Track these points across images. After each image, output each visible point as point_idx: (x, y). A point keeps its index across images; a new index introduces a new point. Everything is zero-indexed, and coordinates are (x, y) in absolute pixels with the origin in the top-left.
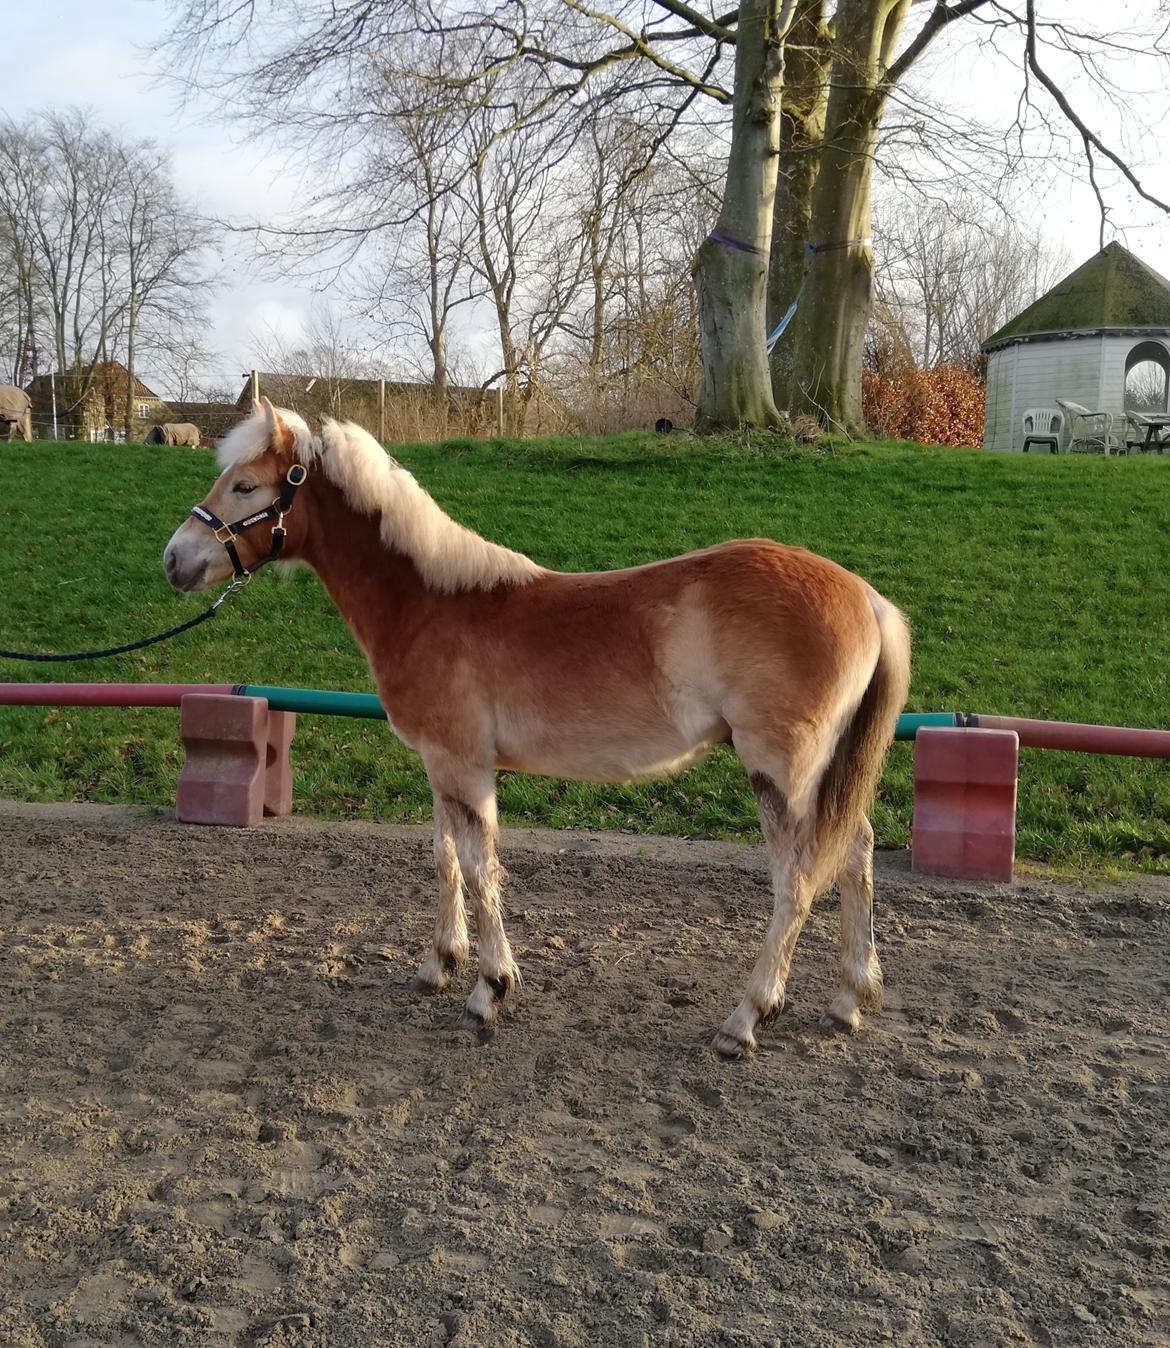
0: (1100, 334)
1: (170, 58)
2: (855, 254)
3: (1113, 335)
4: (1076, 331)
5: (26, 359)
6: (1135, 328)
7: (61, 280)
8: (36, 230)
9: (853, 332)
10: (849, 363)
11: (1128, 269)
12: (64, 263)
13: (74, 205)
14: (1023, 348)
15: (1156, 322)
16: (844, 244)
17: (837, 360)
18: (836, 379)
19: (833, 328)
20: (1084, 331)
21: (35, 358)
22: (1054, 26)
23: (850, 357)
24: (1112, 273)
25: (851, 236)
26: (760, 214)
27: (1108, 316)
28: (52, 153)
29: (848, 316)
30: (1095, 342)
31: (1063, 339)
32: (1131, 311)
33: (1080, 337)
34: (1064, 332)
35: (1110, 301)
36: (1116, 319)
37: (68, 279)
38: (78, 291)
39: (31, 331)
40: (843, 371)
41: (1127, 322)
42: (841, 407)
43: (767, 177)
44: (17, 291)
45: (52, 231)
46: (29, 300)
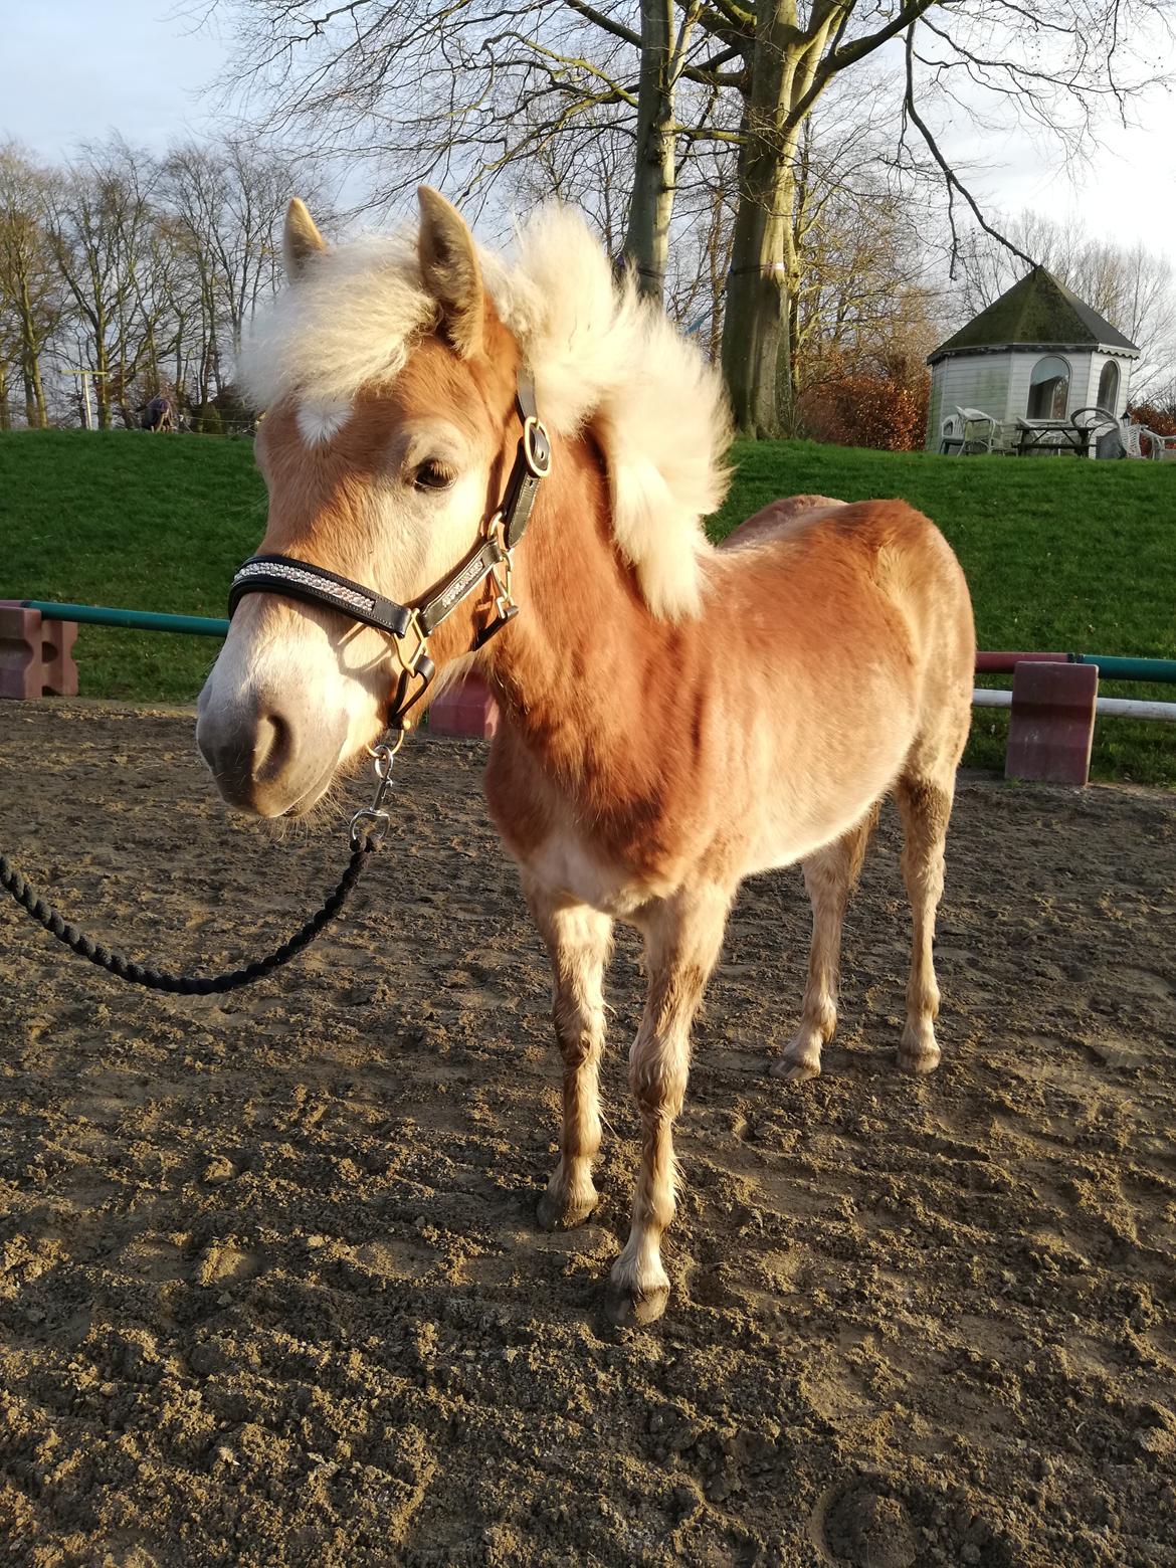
0: (1010, 350)
1: (219, 99)
2: (767, 277)
3: (1020, 350)
4: (991, 347)
5: (209, 361)
6: (1039, 344)
7: (237, 289)
8: (216, 245)
9: (765, 346)
10: (762, 373)
11: (1046, 291)
12: (240, 275)
13: (249, 221)
14: (952, 361)
15: (1059, 340)
16: (757, 267)
17: (751, 370)
18: (750, 386)
19: (748, 342)
20: (997, 347)
21: (217, 361)
22: (1006, 65)
23: (763, 367)
24: (1032, 294)
25: (764, 261)
26: (655, 243)
27: (1018, 334)
28: (230, 174)
29: (761, 332)
30: (1005, 356)
31: (981, 353)
32: (1039, 328)
33: (994, 352)
34: (981, 347)
35: (1023, 321)
36: (1025, 336)
37: (243, 288)
38: (254, 299)
39: (213, 337)
40: (756, 379)
41: (1033, 339)
42: (753, 411)
43: (662, 209)
44: (200, 300)
45: (228, 245)
46: (212, 310)
